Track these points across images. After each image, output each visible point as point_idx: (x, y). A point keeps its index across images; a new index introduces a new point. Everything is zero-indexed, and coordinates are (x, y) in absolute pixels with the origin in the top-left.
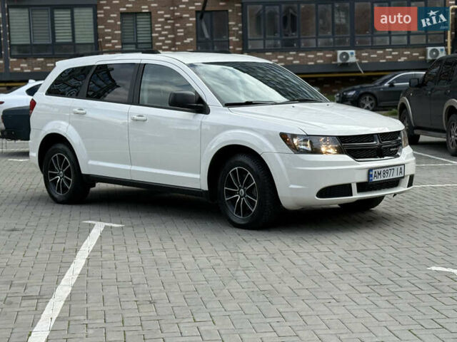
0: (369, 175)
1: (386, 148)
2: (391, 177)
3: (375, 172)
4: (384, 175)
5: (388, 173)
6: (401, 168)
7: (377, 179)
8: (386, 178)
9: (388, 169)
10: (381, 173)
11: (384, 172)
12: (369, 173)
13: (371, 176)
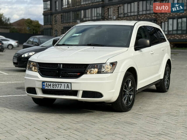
2: (59, 88)
3: (47, 84)
4: (53, 87)
5: (56, 86)
6: (68, 85)
7: (48, 88)
8: (54, 88)
9: (57, 83)
10: (50, 85)
11: (53, 85)
12: (42, 84)
13: (44, 85)
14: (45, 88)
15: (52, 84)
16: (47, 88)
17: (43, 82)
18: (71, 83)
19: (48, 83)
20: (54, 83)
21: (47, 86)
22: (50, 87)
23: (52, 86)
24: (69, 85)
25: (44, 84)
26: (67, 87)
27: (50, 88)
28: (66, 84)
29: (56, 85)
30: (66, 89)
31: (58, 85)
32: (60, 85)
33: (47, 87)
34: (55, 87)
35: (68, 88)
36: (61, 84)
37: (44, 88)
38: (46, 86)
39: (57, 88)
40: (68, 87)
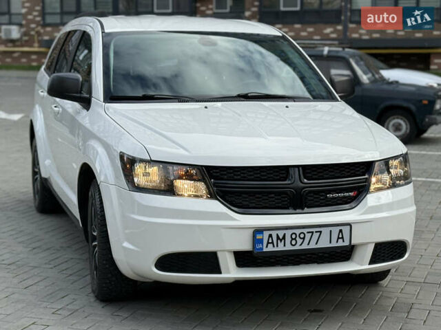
0: (256, 241)
1: (317, 192)
2: (313, 246)
3: (270, 236)
4: (294, 242)
5: (304, 238)
6: (341, 231)
7: (276, 249)
8: (297, 247)
9: (305, 231)
10: (284, 237)
11: (294, 236)
12: (254, 236)
13: (261, 241)
14: (265, 250)
15: (288, 233)
16: (270, 248)
17: (258, 231)
18: (349, 225)
19: (274, 234)
20: (298, 232)
21: (272, 243)
22: (281, 245)
24: (346, 230)
25: (259, 237)
26: (339, 238)
27: (281, 247)
28: (336, 231)
29: (302, 236)
30: (334, 244)
31: (308, 237)
32: (316, 236)
33: (270, 245)
34: (299, 241)
35: (340, 240)
36: (321, 232)
37: (262, 249)
38: (268, 243)
39: (305, 246)
40: (342, 238)
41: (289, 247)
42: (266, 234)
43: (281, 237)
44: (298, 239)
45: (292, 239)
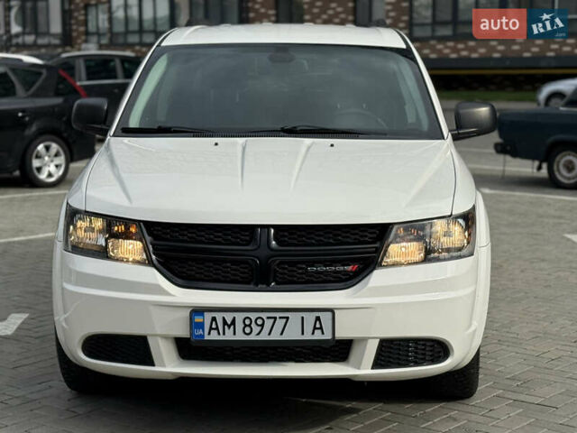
2: (275, 336)
3: (214, 319)
4: (247, 330)
5: (262, 325)
6: (318, 319)
7: (221, 338)
8: (253, 337)
9: (264, 315)
10: (233, 322)
11: (247, 322)
12: (191, 319)
13: (201, 326)
14: (207, 337)
15: (240, 317)
16: (214, 336)
17: (198, 311)
18: (332, 311)
19: (219, 316)
20: (253, 316)
21: (217, 328)
22: (229, 332)
23: (239, 325)
24: (326, 318)
25: (198, 319)
26: (315, 328)
27: (229, 336)
28: (310, 318)
29: (259, 322)
30: (308, 336)
31: (268, 323)
32: (280, 323)
33: (214, 333)
34: (256, 329)
35: (318, 332)
36: (287, 318)
37: (203, 336)
38: (211, 328)
39: (264, 336)
40: (321, 328)
41: (240, 336)
42: (208, 316)
43: (229, 323)
44: (253, 325)
45: (246, 326)
